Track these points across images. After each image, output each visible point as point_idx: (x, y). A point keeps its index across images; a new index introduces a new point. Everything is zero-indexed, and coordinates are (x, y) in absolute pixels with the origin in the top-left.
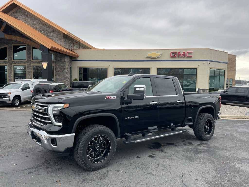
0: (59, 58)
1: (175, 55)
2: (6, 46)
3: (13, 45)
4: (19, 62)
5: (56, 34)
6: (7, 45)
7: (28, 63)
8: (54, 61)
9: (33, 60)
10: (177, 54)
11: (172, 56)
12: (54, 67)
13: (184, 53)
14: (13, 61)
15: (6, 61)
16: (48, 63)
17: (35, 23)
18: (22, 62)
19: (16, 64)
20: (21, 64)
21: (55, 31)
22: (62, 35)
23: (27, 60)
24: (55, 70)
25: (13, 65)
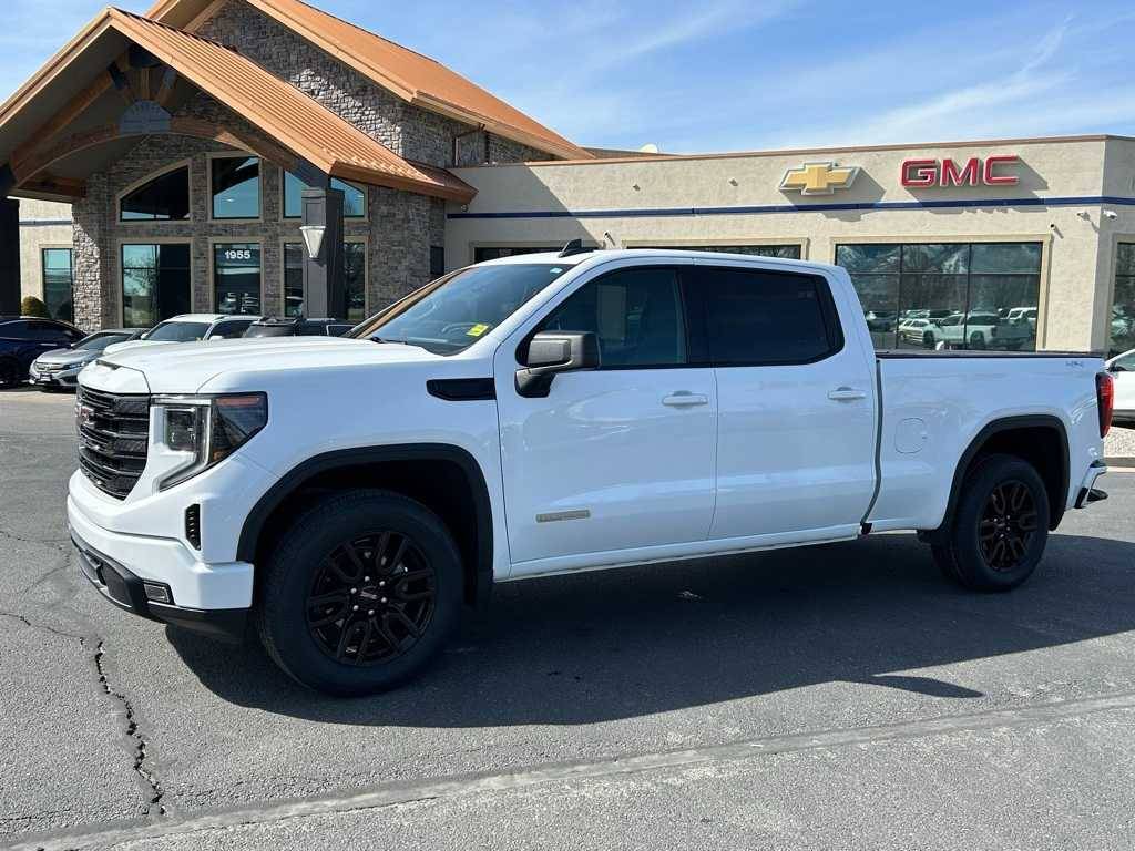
0: (384, 209)
1: (926, 178)
2: (187, 162)
3: (210, 156)
4: (231, 226)
5: (373, 103)
6: (190, 156)
7: (267, 230)
8: (366, 219)
9: (285, 217)
10: (938, 174)
11: (911, 184)
12: (366, 245)
13: (974, 162)
14: (212, 226)
15: (186, 226)
16: (325, 231)
17: (293, 58)
18: (244, 227)
19: (221, 235)
20: (240, 235)
21: (369, 88)
22: (397, 104)
23: (261, 220)
24: (370, 260)
25: (212, 240)
